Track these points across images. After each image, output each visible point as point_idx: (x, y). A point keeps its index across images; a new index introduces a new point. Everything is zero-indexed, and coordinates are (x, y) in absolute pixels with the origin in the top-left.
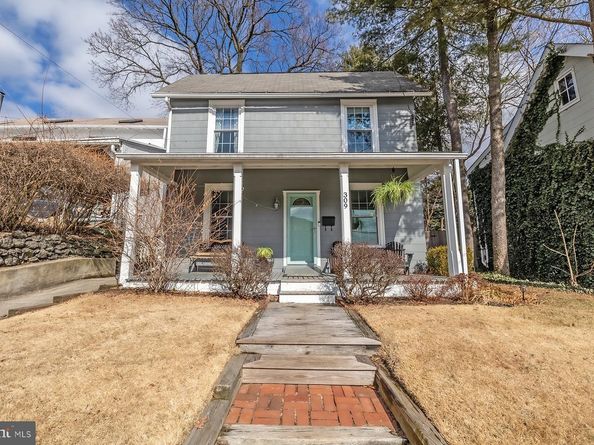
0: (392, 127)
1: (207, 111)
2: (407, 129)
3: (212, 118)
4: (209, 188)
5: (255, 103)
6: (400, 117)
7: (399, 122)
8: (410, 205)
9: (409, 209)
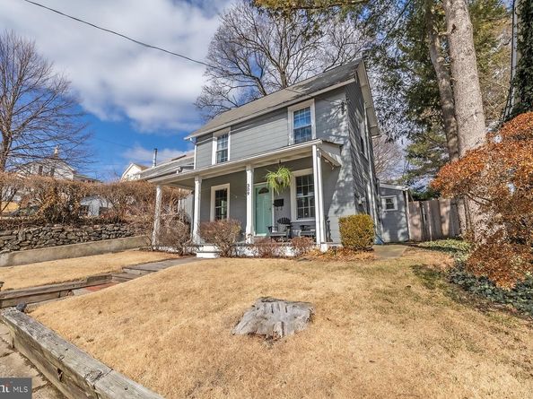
0: (327, 118)
1: (212, 140)
2: (340, 116)
3: (215, 144)
4: (214, 189)
5: (236, 127)
6: (334, 107)
7: (333, 111)
8: (343, 181)
9: (342, 185)
